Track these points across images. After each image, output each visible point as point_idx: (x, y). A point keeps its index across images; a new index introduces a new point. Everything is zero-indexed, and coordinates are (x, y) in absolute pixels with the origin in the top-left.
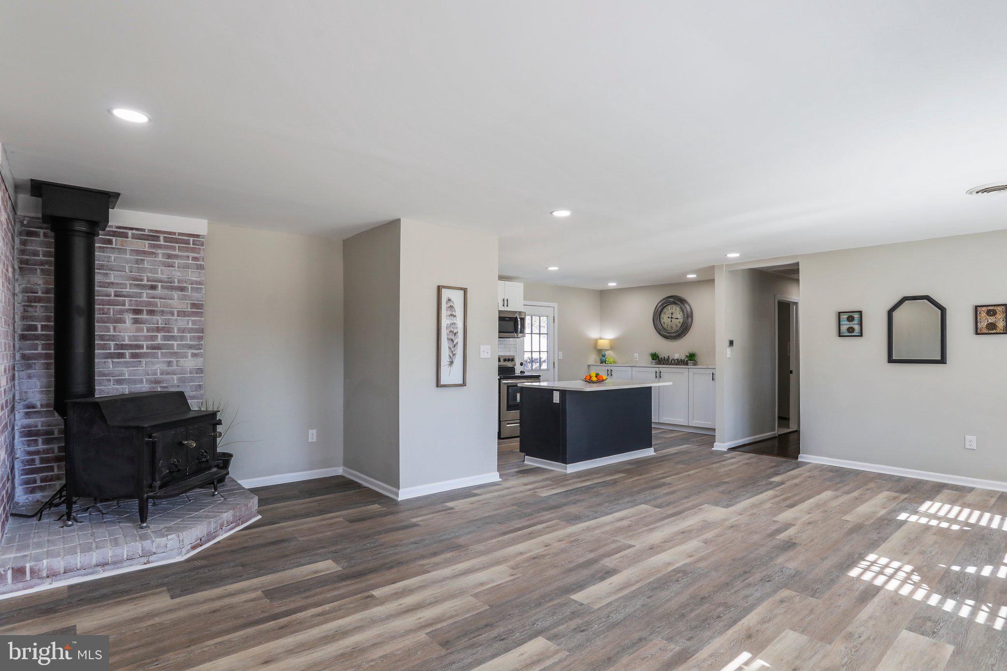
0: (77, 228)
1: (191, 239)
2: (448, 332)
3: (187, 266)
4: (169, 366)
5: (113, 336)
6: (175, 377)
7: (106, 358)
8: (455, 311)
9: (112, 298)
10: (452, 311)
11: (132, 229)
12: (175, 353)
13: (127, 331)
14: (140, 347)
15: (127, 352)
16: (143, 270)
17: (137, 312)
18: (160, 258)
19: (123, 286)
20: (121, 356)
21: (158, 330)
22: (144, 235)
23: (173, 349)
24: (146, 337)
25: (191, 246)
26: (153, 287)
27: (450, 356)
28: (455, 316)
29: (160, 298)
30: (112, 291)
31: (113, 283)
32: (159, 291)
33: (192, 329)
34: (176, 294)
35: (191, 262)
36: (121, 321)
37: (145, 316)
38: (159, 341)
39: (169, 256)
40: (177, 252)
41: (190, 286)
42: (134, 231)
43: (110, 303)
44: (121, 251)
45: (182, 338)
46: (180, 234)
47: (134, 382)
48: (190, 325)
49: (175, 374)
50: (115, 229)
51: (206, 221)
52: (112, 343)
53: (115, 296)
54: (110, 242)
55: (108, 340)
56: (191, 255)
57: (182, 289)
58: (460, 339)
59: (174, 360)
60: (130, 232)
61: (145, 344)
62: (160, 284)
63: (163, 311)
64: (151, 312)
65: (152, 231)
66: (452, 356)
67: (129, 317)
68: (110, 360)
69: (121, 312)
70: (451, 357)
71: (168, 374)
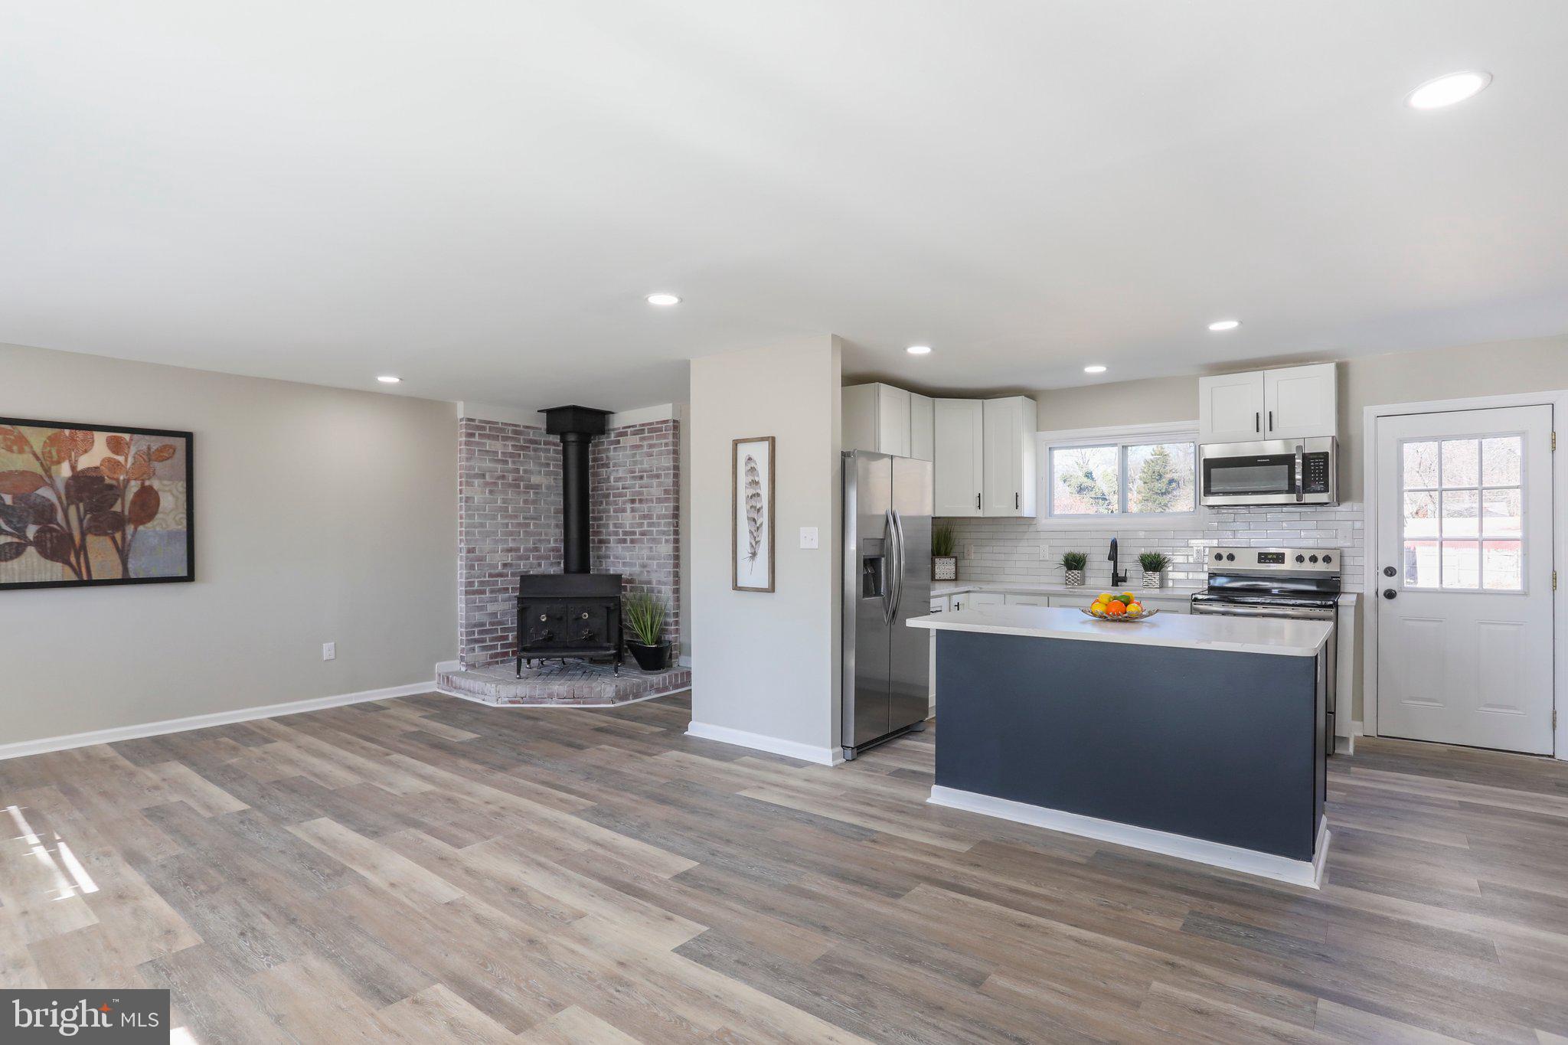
0: (569, 440)
1: (664, 425)
2: (749, 507)
3: (660, 454)
4: (651, 551)
5: (621, 524)
6: (655, 562)
7: (618, 543)
8: (758, 476)
9: (621, 490)
10: (754, 476)
11: (629, 427)
12: (655, 539)
13: (627, 520)
14: (634, 533)
15: (628, 538)
16: (635, 463)
17: (633, 501)
18: (645, 449)
19: (625, 479)
20: (624, 541)
21: (644, 517)
22: (639, 430)
23: (652, 535)
24: (637, 524)
25: (664, 432)
26: (641, 478)
27: (751, 544)
28: (757, 483)
29: (646, 487)
30: (620, 484)
31: (620, 478)
32: (645, 481)
33: (665, 515)
34: (655, 482)
35: (663, 448)
36: (624, 510)
37: (637, 505)
38: (645, 528)
39: (651, 446)
40: (654, 442)
41: (663, 472)
42: (632, 429)
43: (620, 495)
44: (625, 448)
45: (659, 524)
46: (658, 423)
47: (632, 565)
48: (663, 512)
49: (654, 560)
50: (621, 430)
51: (671, 404)
52: (621, 530)
53: (623, 488)
54: (618, 442)
55: (618, 528)
56: (664, 441)
57: (658, 476)
58: (764, 519)
59: (654, 546)
60: (629, 430)
61: (637, 530)
62: (645, 474)
63: (647, 499)
64: (641, 501)
65: (640, 425)
66: (754, 544)
67: (629, 506)
68: (619, 545)
69: (624, 503)
70: (752, 546)
71: (650, 559)
